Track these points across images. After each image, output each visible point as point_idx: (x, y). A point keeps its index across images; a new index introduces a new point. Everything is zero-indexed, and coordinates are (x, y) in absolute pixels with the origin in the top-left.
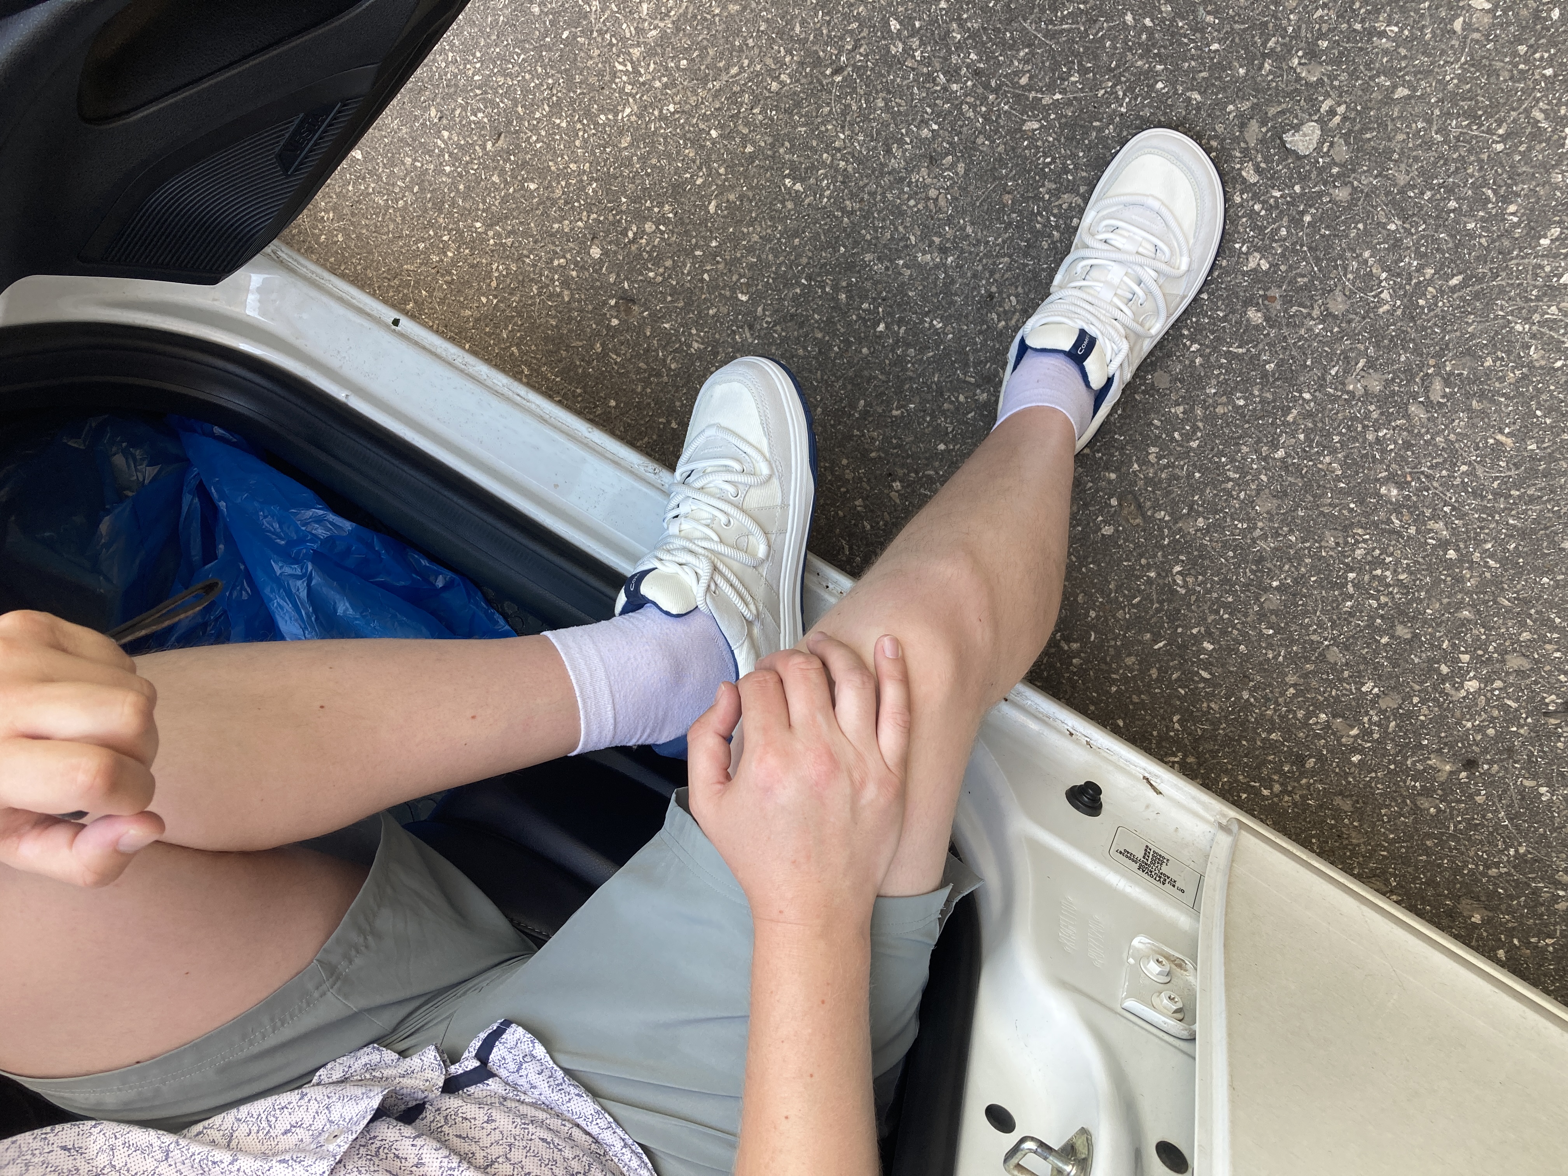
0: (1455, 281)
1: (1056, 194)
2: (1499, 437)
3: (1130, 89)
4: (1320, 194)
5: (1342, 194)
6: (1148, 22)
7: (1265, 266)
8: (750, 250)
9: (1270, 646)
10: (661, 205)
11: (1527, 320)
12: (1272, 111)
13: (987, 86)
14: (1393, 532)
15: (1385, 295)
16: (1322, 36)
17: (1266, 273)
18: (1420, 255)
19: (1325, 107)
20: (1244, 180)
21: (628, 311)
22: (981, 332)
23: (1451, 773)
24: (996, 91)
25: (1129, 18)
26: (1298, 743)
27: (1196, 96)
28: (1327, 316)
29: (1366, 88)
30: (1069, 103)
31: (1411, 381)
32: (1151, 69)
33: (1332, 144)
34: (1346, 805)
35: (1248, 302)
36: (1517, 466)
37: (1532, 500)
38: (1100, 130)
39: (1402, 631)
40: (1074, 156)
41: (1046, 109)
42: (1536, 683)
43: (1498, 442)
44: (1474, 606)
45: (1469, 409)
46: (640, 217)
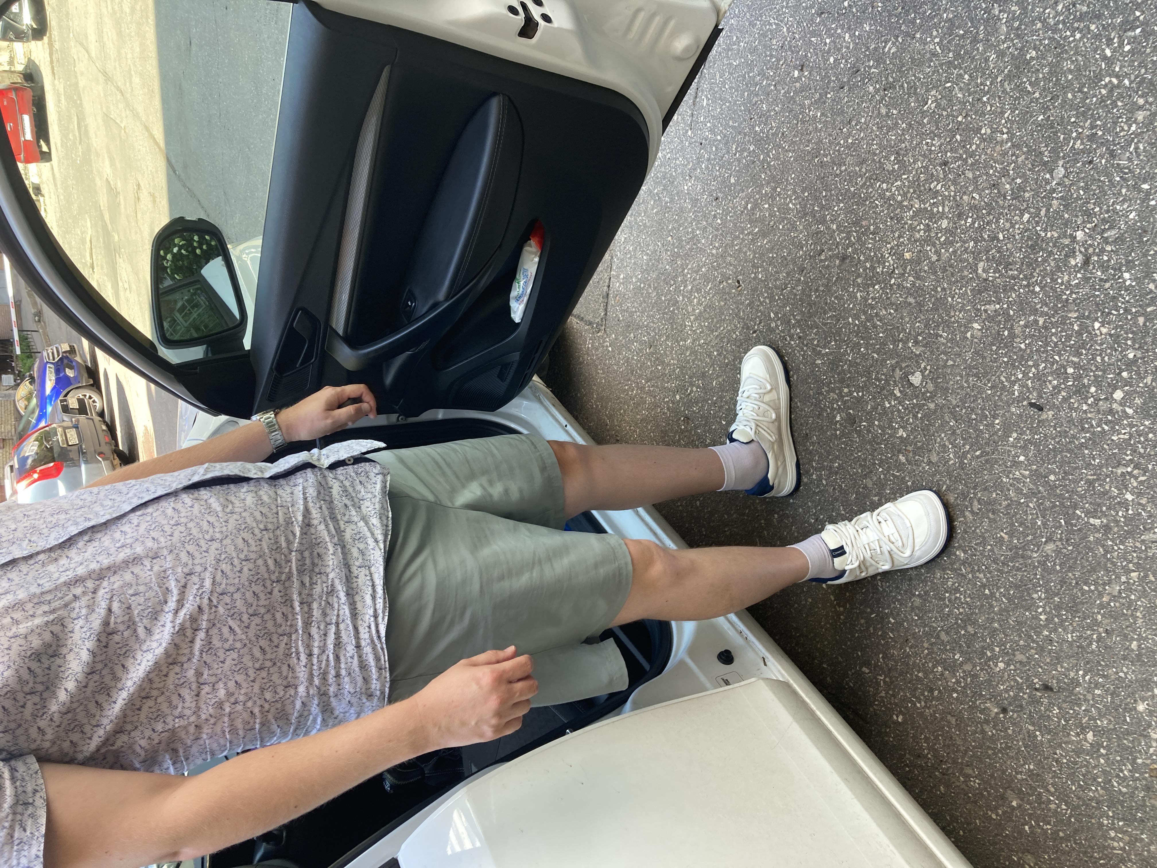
0: (978, 453)
1: (828, 392)
2: (1002, 534)
3: (852, 350)
4: (924, 405)
5: (932, 406)
6: (857, 322)
7: (905, 436)
8: (726, 402)
9: (916, 625)
10: (698, 380)
11: (1008, 477)
12: (904, 365)
13: (803, 344)
14: (962, 575)
15: (951, 456)
16: (919, 335)
17: (905, 439)
18: (963, 439)
19: (922, 366)
20: (895, 395)
21: (688, 423)
22: (804, 450)
23: (996, 713)
24: (806, 346)
25: (850, 320)
26: (931, 681)
27: (876, 355)
28: (930, 463)
29: (937, 360)
30: (831, 354)
31: (965, 499)
32: (859, 342)
33: (926, 383)
34: (953, 721)
35: (899, 452)
36: (1011, 550)
37: (1018, 569)
38: (842, 366)
39: (970, 629)
40: (833, 377)
41: (823, 355)
42: (1029, 670)
43: (1001, 536)
44: (999, 621)
45: (988, 518)
46: (692, 385)
